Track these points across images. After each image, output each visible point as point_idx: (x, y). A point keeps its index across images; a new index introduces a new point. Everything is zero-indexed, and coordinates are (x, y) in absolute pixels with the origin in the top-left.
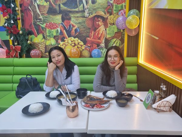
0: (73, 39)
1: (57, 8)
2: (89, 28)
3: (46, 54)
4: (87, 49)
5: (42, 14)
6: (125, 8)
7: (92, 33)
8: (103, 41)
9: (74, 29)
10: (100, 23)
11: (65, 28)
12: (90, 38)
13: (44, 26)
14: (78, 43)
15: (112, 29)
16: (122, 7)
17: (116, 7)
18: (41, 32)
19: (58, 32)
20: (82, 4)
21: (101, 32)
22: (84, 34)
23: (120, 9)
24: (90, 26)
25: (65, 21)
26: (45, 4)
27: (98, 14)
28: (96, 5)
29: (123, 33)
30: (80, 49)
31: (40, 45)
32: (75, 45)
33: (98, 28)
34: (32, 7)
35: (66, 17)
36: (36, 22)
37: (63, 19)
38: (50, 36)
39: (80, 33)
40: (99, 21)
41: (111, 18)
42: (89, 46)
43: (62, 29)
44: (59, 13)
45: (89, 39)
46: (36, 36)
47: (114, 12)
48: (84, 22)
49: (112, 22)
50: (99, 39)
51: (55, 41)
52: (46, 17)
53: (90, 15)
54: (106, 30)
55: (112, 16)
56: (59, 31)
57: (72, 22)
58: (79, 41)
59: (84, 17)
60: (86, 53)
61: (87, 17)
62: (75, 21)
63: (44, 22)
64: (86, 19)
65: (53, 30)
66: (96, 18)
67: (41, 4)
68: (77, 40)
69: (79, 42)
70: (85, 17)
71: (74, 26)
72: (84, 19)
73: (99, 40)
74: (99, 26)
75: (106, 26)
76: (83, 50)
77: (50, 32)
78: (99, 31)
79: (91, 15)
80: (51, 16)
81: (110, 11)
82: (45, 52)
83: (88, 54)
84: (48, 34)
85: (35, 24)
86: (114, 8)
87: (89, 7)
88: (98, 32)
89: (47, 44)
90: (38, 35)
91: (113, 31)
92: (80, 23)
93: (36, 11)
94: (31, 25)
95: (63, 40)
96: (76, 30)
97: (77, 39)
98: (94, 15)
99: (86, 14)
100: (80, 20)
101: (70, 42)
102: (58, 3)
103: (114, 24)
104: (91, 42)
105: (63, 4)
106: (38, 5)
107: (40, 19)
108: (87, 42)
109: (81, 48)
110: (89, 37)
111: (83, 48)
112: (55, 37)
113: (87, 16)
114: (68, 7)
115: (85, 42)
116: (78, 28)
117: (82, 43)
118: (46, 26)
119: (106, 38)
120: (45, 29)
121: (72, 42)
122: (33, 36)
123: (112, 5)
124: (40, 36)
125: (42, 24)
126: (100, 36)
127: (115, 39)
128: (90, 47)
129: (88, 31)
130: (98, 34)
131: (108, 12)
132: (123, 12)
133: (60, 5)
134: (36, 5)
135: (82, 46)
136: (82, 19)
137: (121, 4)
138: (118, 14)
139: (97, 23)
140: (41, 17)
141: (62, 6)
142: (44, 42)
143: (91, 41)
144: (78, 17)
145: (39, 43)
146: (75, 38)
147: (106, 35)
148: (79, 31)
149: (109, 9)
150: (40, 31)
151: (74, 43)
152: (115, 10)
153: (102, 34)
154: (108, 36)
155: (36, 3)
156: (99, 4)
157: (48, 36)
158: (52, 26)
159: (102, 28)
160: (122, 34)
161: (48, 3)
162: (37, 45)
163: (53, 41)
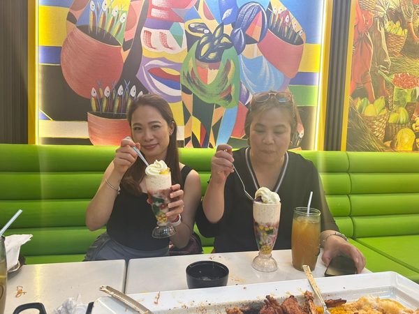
3: (386, 143)
5: (391, 54)
13: (390, 79)
18: (384, 93)
19: (415, 94)
26: (400, 32)
31: (377, 123)
34: (373, 35)
36: (376, 70)
38: (398, 103)
46: (372, 102)
51: (407, 115)
52: (398, 61)
56: (418, 94)
63: (393, 70)
65: (406, 90)
67: (393, 32)
77: (400, 94)
80: (408, 60)
82: (385, 140)
85: (374, 73)
89: (389, 122)
90: (377, 98)
93: (381, 45)
94: (366, 74)
106: (387, 34)
107: (386, 65)
112: (407, 106)
118: (395, 81)
120: (391, 87)
122: (365, 101)
124: (380, 102)
125: (388, 75)
134: (383, 32)
140: (388, 60)
142: (385, 115)
145: (375, 118)
155: (382, 29)
157: (395, 103)
158: (406, 82)
161: (406, 31)
162: (370, 121)
163: (402, 115)
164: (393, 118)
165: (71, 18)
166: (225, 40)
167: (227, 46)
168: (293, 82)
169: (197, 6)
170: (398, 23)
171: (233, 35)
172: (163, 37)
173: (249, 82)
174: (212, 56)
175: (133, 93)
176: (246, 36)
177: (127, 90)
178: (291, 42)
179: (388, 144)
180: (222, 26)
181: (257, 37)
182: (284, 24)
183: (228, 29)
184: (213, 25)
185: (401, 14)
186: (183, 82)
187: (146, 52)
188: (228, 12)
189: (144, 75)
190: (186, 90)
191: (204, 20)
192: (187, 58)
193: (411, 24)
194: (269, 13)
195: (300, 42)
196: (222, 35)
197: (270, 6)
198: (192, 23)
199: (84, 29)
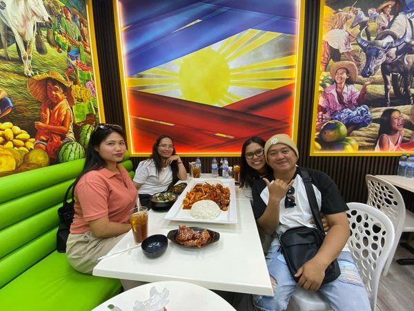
2: (38, 102)
4: (39, 148)
6: (93, 80)
7: (46, 113)
8: (71, 129)
10: (58, 94)
12: (44, 121)
14: (15, 135)
15: (81, 109)
17: (81, 74)
20: (15, 45)
21: (64, 112)
22: (29, 114)
23: (86, 78)
24: (40, 97)
27: (53, 77)
28: (47, 58)
29: (97, 116)
30: (22, 148)
32: (6, 140)
33: (57, 104)
40: (56, 90)
41: (77, 90)
42: (44, 141)
45: (41, 124)
48: (22, 85)
49: (80, 97)
50: (63, 124)
53: (36, 74)
54: (71, 108)
55: (78, 87)
58: (17, 129)
59: (22, 74)
60: (39, 156)
61: (29, 77)
64: (27, 79)
66: (50, 84)
68: (9, 128)
69: (16, 133)
70: (25, 76)
72: (23, 79)
73: (63, 127)
75: (70, 101)
76: (31, 149)
78: (60, 109)
79: (39, 75)
81: (73, 77)
83: (45, 157)
86: (79, 75)
87: (31, 55)
88: (59, 112)
91: (84, 113)
92: (11, 86)
97: (8, 124)
98: (45, 75)
99: (27, 68)
100: (13, 79)
103: (82, 101)
104: (46, 131)
108: (37, 130)
109: (24, 146)
110: (39, 120)
111: (30, 145)
113: (30, 75)
115: (33, 133)
116: (10, 96)
117: (25, 135)
119: (74, 123)
123: (75, 68)
126: (63, 119)
127: (88, 126)
128: (46, 141)
129: (36, 107)
130: (59, 115)
131: (71, 79)
132: (92, 85)
135: (25, 141)
136: (17, 77)
137: (87, 72)
138: (85, 85)
139: (54, 93)
143: (46, 128)
144: (5, 70)
147: (74, 118)
148: (11, 105)
149: (70, 73)
151: (4, 136)
153: (66, 116)
154: (77, 121)
156: (53, 57)
159: (64, 104)
160: (95, 118)
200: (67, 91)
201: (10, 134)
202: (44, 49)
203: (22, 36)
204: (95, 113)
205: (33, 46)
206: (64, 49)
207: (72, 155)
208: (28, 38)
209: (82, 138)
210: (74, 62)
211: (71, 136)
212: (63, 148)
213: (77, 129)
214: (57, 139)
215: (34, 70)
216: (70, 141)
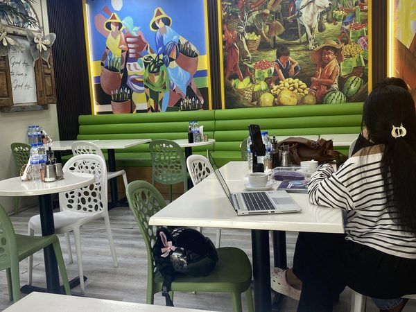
0: (291, 80)
1: (271, 41)
3: (253, 103)
4: (311, 94)
6: (367, 34)
7: (319, 71)
8: (336, 81)
9: (293, 66)
10: (330, 56)
11: (280, 67)
12: (317, 77)
13: (251, 66)
14: (299, 86)
15: (349, 63)
16: (362, 32)
17: (353, 34)
18: (249, 75)
19: (271, 72)
20: (305, 34)
21: (332, 69)
22: (308, 73)
23: (359, 35)
24: (317, 61)
25: (282, 58)
26: (256, 38)
27: (328, 45)
28: (325, 33)
29: (366, 68)
30: (301, 93)
31: (246, 92)
32: (295, 88)
33: (328, 64)
34: (238, 44)
35: (282, 51)
36: (242, 62)
37: (278, 56)
38: (259, 79)
39: (301, 72)
40: (329, 53)
41: (346, 49)
43: (277, 68)
44: (274, 48)
45: (314, 78)
46: (242, 81)
47: (351, 40)
48: (307, 56)
49: (349, 54)
50: (330, 77)
51: (267, 85)
52: (256, 55)
54: (340, 65)
55: (348, 46)
56: (273, 71)
57: (290, 58)
58: (301, 82)
59: (307, 50)
60: (310, 99)
61: (312, 50)
62: (294, 57)
63: (253, 60)
65: (264, 71)
66: (325, 50)
67: (251, 39)
68: (297, 82)
69: (300, 84)
70: (309, 50)
71: (293, 63)
72: (308, 52)
73: (330, 80)
74: (329, 60)
75: (339, 59)
76: (306, 94)
77: (260, 74)
78: (330, 67)
79: (318, 47)
80: (263, 53)
81: (345, 39)
82: (253, 101)
83: (314, 100)
84: (257, 77)
85: (241, 64)
86: (351, 36)
87: (314, 36)
88: (328, 69)
89: (255, 90)
91: (351, 66)
92: (301, 58)
93: (244, 48)
94: (236, 66)
95: (277, 83)
96: (296, 69)
97: (297, 80)
98: (322, 46)
99: (311, 46)
100: (302, 54)
101: (287, 84)
102: (272, 35)
103: (351, 56)
104: (317, 83)
105: (279, 36)
106: (246, 41)
107: (248, 58)
108: (311, 83)
109: (303, 92)
110: (314, 76)
111: (306, 92)
112: (266, 80)
113: (312, 48)
114: (286, 39)
116: (299, 64)
117: (304, 86)
118: (255, 66)
119: (339, 76)
120: (253, 70)
121: (290, 84)
122: (237, 80)
123: (348, 31)
124: (247, 80)
125: (250, 64)
126: (330, 74)
127: (353, 77)
128: (316, 90)
129: (314, 68)
130: (328, 71)
131: (342, 41)
132: (364, 40)
133: (275, 37)
134: (244, 40)
135: (304, 89)
136: (305, 52)
137: (360, 30)
138: (356, 42)
139: (327, 56)
140: (249, 55)
141: (277, 38)
142: (251, 87)
143: (318, 81)
144: (299, 50)
145: (245, 89)
146: (294, 78)
147: (340, 72)
148: (300, 69)
149: (343, 37)
150: (246, 72)
151: (294, 86)
152: (352, 38)
153: (333, 71)
154: (343, 74)
155: (243, 38)
156: (329, 31)
157: (257, 79)
158: (263, 66)
159: (334, 63)
160: (364, 69)
161: (260, 36)
162: (241, 91)
163: (263, 85)
164: (256, 88)
165: (102, 64)
166: (160, 61)
167: (162, 64)
168: (195, 76)
169: (147, 48)
170: (254, 33)
171: (164, 58)
172: (135, 66)
173: (174, 80)
174: (155, 70)
175: (126, 91)
176: (170, 58)
177: (124, 90)
178: (192, 56)
179: (255, 103)
180: (158, 56)
181: (175, 58)
182: (187, 48)
183: (161, 56)
184: (154, 56)
185: (255, 28)
186: (145, 83)
187: (129, 73)
188: (160, 49)
189: (129, 83)
190: (146, 87)
191: (150, 54)
192: (145, 73)
193: (263, 32)
194: (179, 45)
195: (197, 55)
196: (159, 59)
197: (179, 41)
198: (146, 57)
199: (107, 68)
200: (337, 52)
201: (297, 85)
202: (323, 28)
203: (310, 26)
204: (364, 65)
205: (317, 30)
206: (339, 20)
207: (334, 101)
208: (313, 26)
209: (345, 88)
210: (347, 27)
211: (336, 86)
212: (327, 95)
213: (342, 81)
214: (324, 89)
215: (315, 45)
216: (334, 91)
